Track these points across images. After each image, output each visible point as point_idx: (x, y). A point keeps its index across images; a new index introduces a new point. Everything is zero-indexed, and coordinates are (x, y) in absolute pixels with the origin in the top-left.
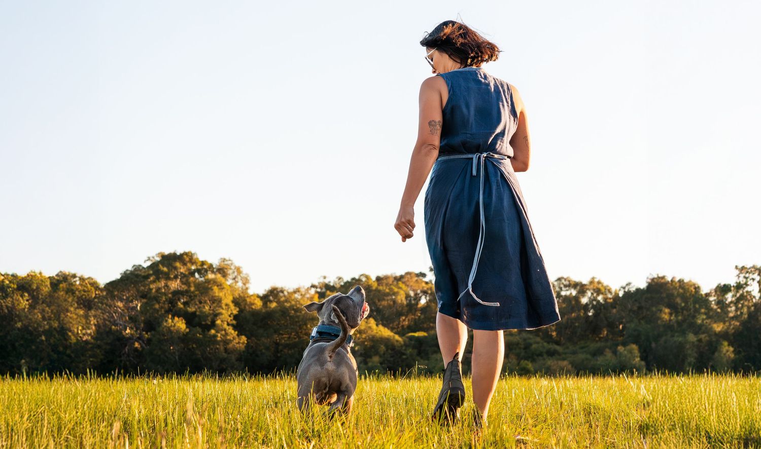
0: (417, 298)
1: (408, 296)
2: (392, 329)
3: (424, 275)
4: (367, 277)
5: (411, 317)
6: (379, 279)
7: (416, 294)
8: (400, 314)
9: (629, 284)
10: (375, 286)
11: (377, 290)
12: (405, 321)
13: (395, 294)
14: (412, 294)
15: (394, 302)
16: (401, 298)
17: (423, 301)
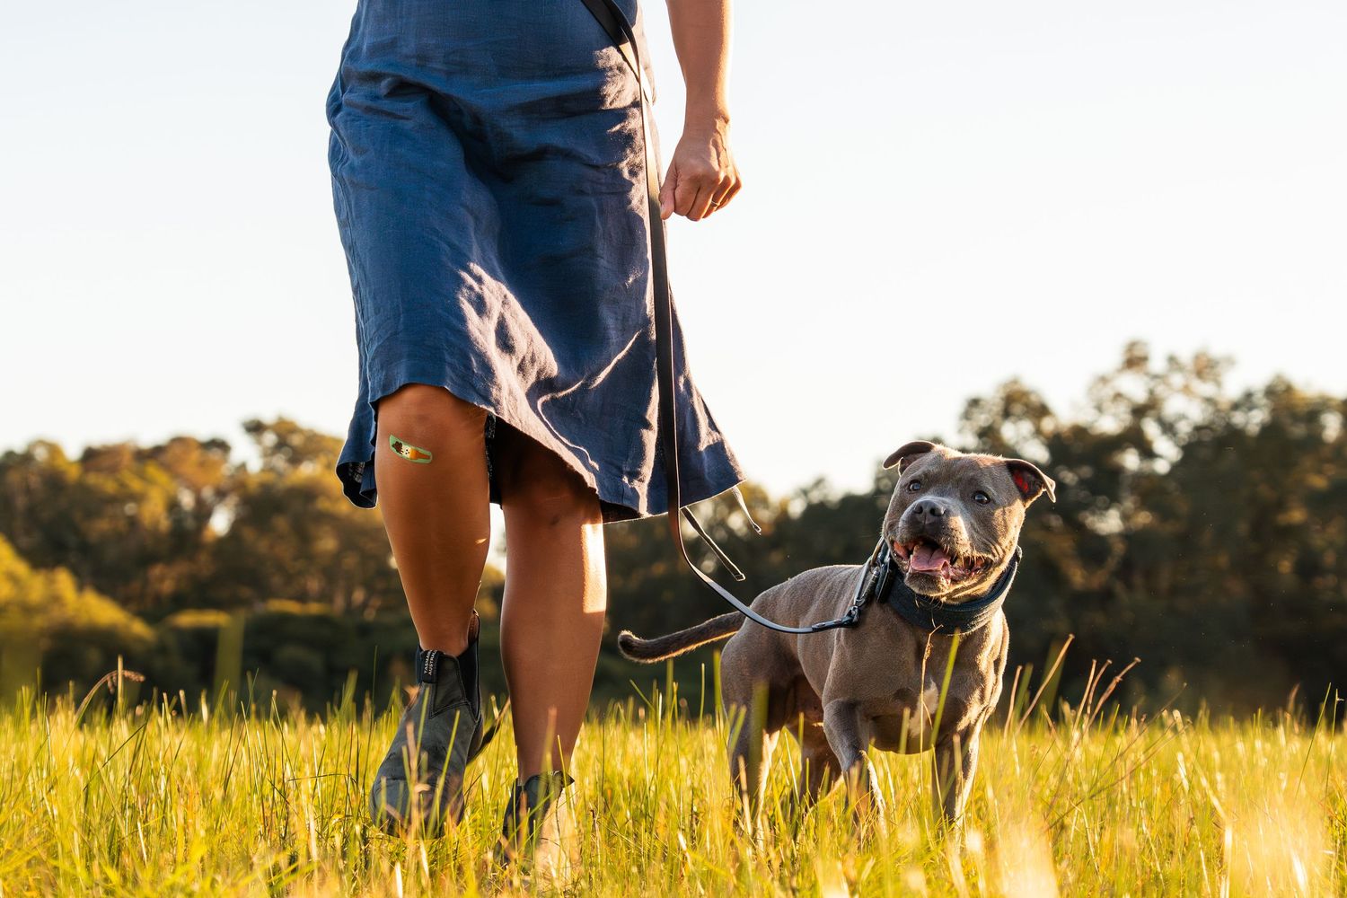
0: (203, 513)
1: (173, 506)
2: (123, 602)
3: (220, 446)
4: (54, 450)
5: (181, 568)
6: (91, 457)
7: (199, 502)
8: (147, 558)
9: (819, 482)
10: (74, 473)
11: (82, 487)
12: (165, 579)
13: (138, 498)
14: (187, 500)
15: (133, 522)
16: (154, 511)
17: (220, 522)
